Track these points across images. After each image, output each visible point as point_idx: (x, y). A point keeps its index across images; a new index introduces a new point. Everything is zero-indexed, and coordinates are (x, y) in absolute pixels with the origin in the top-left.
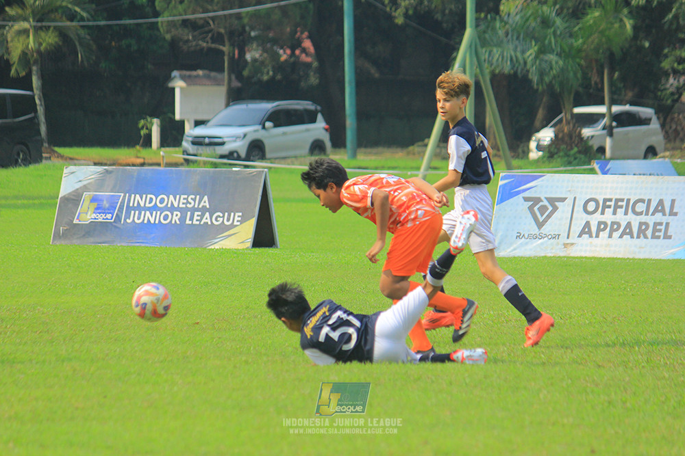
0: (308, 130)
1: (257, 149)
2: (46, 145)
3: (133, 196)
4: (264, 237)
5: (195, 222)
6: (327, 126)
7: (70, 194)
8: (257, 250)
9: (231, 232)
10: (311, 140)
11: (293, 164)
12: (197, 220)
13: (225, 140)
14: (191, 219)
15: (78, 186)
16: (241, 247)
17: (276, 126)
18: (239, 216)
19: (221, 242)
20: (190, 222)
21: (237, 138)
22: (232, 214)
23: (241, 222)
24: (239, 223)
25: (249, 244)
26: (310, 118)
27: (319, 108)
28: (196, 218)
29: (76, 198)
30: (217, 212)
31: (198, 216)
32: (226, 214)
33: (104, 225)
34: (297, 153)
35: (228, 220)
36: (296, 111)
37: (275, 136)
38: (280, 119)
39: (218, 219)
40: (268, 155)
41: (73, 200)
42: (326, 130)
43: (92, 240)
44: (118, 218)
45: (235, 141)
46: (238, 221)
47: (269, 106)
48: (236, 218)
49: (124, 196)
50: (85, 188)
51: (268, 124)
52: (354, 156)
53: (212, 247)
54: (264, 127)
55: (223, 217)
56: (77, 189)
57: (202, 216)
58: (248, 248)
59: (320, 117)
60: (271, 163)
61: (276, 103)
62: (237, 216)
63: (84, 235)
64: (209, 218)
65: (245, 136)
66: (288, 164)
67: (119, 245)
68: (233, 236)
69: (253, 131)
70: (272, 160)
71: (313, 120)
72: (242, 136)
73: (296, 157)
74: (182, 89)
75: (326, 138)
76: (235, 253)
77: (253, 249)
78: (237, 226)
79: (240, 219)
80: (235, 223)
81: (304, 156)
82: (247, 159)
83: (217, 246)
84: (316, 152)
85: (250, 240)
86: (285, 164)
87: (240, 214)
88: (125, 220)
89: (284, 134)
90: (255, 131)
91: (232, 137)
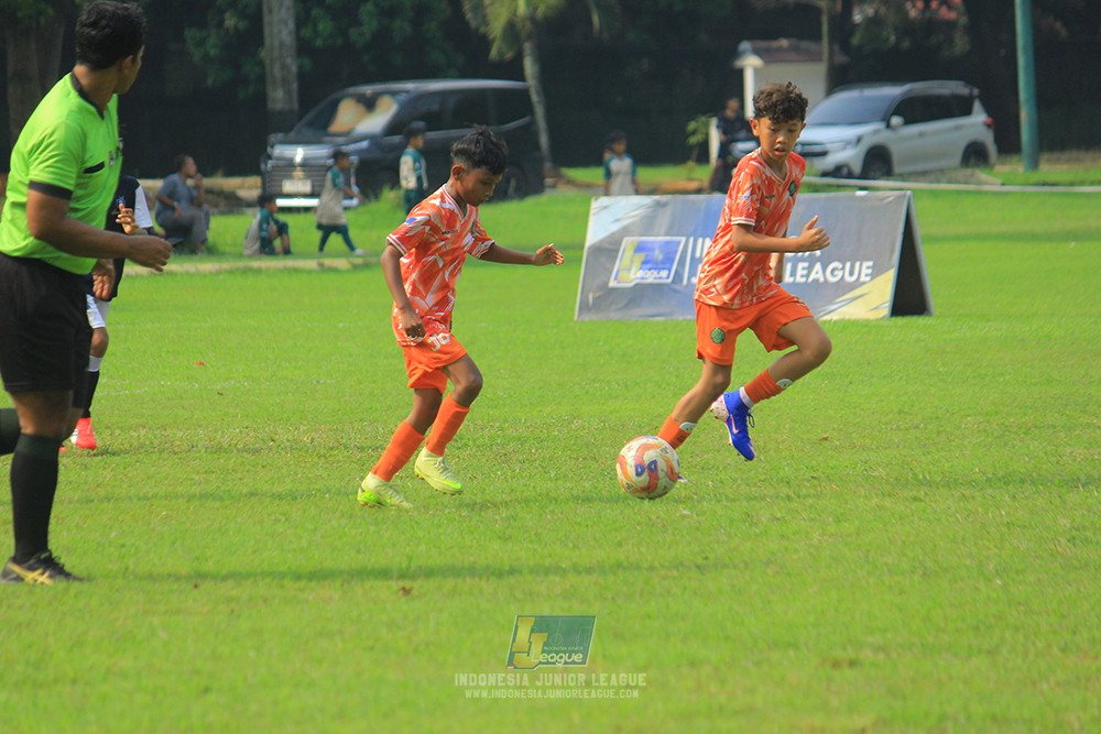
0: (958, 128)
1: (878, 162)
2: (548, 165)
3: (700, 240)
4: (910, 299)
5: (799, 279)
6: (989, 120)
7: (601, 241)
8: (901, 321)
9: (857, 292)
10: (963, 144)
11: (938, 181)
12: (802, 276)
13: (829, 147)
14: (793, 274)
15: (615, 228)
16: (873, 316)
17: (908, 121)
18: (868, 268)
19: (840, 310)
20: (791, 280)
21: (847, 144)
22: (858, 264)
23: (873, 276)
24: (868, 278)
25: (886, 310)
26: (961, 107)
27: (976, 91)
28: (800, 272)
29: (611, 247)
30: (833, 261)
31: (804, 269)
32: (848, 265)
33: (657, 289)
34: (943, 163)
35: (851, 273)
36: (938, 98)
37: (906, 138)
38: (914, 111)
39: (836, 272)
40: (897, 169)
41: (607, 251)
42: (989, 126)
43: (637, 311)
44: (678, 276)
45: (844, 148)
46: (867, 275)
47: (893, 92)
48: (864, 271)
49: (687, 242)
50: (626, 231)
51: (896, 120)
52: (1034, 164)
53: (827, 318)
54: (888, 126)
55: (843, 268)
56: (613, 234)
57: (810, 269)
58: (883, 317)
59: (977, 106)
60: (904, 180)
61: (906, 87)
62: (866, 267)
63: (626, 305)
64: (821, 271)
65: (859, 140)
66: (931, 182)
67: (681, 318)
68: (860, 300)
69: (871, 132)
70: (903, 177)
71: (967, 111)
72: (856, 139)
73: (942, 171)
74: (757, 71)
75: (988, 138)
76: (866, 326)
77: (894, 319)
78: (864, 283)
79: (870, 271)
80: (863, 278)
81: (956, 169)
82: (864, 175)
83: (834, 317)
84: (972, 161)
85: (887, 305)
86: (925, 182)
87: (870, 263)
88: (689, 279)
89: (921, 135)
90: (876, 132)
91: (840, 141)
